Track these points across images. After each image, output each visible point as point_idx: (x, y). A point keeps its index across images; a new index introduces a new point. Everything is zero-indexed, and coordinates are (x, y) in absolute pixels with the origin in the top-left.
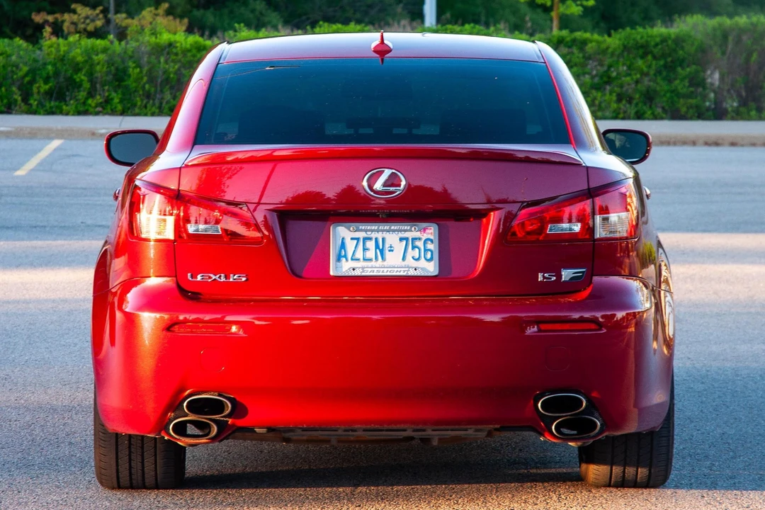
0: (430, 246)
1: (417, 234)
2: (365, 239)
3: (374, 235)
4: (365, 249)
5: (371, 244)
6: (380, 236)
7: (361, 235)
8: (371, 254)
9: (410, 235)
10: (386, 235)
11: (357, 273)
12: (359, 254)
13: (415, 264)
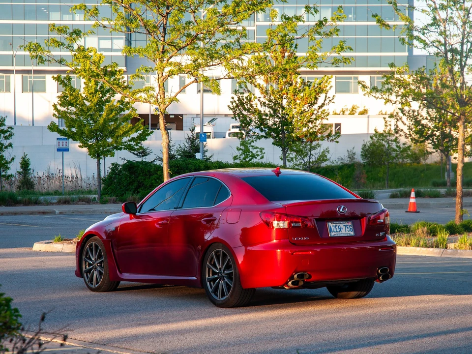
0: (351, 227)
1: (347, 224)
2: (336, 226)
3: (337, 225)
4: (336, 229)
5: (337, 227)
6: (339, 225)
7: (334, 225)
8: (338, 230)
9: (345, 224)
10: (340, 224)
11: (336, 236)
12: (335, 231)
13: (349, 233)
